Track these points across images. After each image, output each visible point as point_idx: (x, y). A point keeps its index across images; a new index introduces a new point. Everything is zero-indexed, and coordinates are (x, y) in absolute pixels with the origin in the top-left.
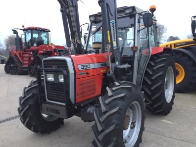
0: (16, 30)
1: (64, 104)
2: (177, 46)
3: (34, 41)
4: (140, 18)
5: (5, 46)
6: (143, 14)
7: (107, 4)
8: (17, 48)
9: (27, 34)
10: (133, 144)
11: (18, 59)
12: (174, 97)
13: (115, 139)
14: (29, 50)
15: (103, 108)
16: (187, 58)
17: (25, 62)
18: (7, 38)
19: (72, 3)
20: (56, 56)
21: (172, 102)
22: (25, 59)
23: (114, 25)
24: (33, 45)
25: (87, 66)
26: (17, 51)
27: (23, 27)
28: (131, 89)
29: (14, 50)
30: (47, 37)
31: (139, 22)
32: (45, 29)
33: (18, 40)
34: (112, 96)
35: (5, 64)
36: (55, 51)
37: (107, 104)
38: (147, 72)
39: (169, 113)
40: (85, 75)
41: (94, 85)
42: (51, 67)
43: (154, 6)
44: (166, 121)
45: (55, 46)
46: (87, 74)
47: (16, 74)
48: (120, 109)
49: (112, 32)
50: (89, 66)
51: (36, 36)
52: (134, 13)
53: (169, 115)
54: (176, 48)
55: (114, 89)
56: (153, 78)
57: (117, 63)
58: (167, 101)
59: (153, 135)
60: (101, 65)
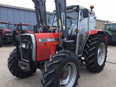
1: (28, 61)
4: (82, 12)
7: (59, 3)
19: (42, 3)
23: (64, 16)
25: (45, 40)
31: (81, 15)
40: (43, 45)
41: (50, 51)
42: (24, 39)
43: (93, 5)
46: (45, 44)
49: (62, 20)
50: (46, 40)
57: (65, 39)
60: (55, 40)
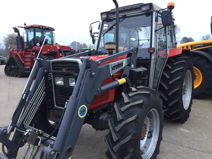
0: (17, 28)
2: (194, 48)
3: (37, 40)
4: (158, 16)
5: (5, 46)
6: (161, 11)
8: (18, 48)
9: (29, 33)
10: (150, 155)
11: (20, 59)
12: (191, 103)
13: (131, 151)
14: (31, 50)
15: (119, 116)
16: (205, 61)
17: (27, 64)
18: (7, 37)
20: (61, 57)
21: (189, 109)
22: (27, 60)
24: (35, 45)
26: (18, 52)
27: (25, 25)
28: (150, 95)
29: (14, 50)
30: (52, 36)
31: (157, 20)
32: (49, 28)
33: (20, 39)
34: (128, 103)
35: (5, 66)
36: (60, 52)
37: (123, 112)
38: (163, 76)
39: (186, 120)
42: (61, 69)
44: (183, 129)
45: (60, 46)
47: (16, 76)
48: (137, 117)
51: (39, 34)
52: (152, 10)
53: (186, 122)
54: (193, 50)
55: (130, 95)
56: (170, 83)
57: (133, 66)
58: (185, 108)
59: (171, 145)
